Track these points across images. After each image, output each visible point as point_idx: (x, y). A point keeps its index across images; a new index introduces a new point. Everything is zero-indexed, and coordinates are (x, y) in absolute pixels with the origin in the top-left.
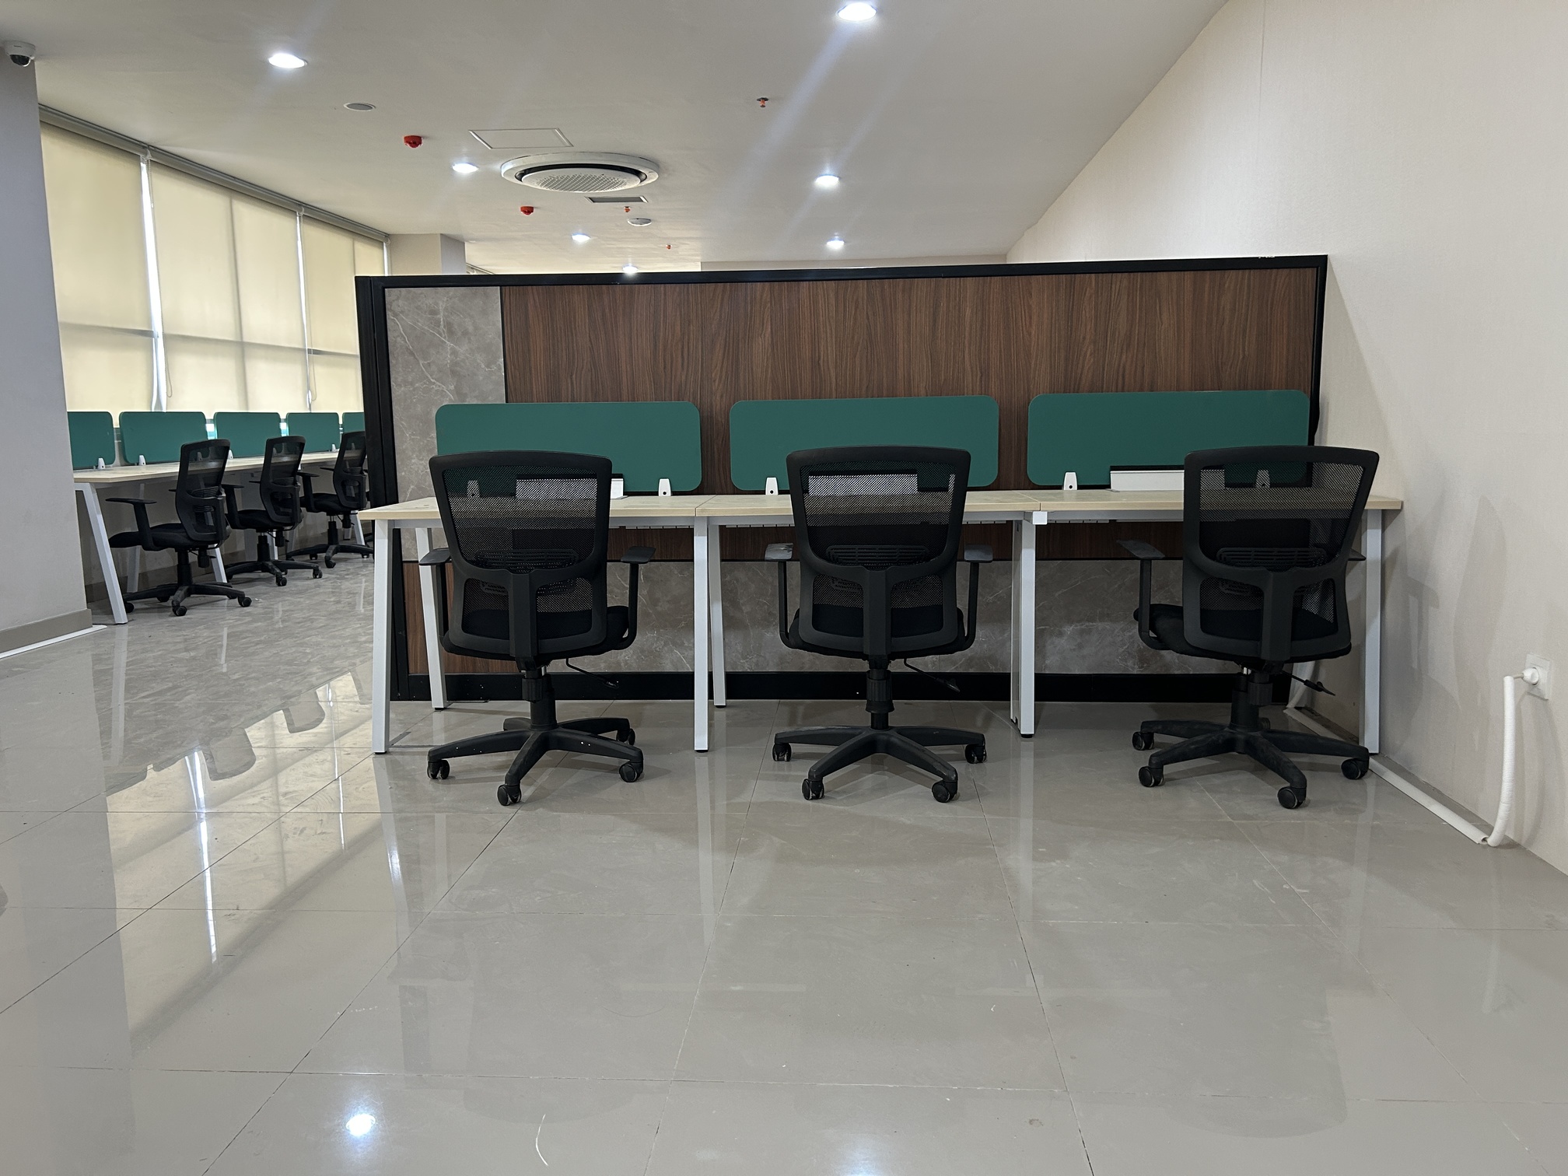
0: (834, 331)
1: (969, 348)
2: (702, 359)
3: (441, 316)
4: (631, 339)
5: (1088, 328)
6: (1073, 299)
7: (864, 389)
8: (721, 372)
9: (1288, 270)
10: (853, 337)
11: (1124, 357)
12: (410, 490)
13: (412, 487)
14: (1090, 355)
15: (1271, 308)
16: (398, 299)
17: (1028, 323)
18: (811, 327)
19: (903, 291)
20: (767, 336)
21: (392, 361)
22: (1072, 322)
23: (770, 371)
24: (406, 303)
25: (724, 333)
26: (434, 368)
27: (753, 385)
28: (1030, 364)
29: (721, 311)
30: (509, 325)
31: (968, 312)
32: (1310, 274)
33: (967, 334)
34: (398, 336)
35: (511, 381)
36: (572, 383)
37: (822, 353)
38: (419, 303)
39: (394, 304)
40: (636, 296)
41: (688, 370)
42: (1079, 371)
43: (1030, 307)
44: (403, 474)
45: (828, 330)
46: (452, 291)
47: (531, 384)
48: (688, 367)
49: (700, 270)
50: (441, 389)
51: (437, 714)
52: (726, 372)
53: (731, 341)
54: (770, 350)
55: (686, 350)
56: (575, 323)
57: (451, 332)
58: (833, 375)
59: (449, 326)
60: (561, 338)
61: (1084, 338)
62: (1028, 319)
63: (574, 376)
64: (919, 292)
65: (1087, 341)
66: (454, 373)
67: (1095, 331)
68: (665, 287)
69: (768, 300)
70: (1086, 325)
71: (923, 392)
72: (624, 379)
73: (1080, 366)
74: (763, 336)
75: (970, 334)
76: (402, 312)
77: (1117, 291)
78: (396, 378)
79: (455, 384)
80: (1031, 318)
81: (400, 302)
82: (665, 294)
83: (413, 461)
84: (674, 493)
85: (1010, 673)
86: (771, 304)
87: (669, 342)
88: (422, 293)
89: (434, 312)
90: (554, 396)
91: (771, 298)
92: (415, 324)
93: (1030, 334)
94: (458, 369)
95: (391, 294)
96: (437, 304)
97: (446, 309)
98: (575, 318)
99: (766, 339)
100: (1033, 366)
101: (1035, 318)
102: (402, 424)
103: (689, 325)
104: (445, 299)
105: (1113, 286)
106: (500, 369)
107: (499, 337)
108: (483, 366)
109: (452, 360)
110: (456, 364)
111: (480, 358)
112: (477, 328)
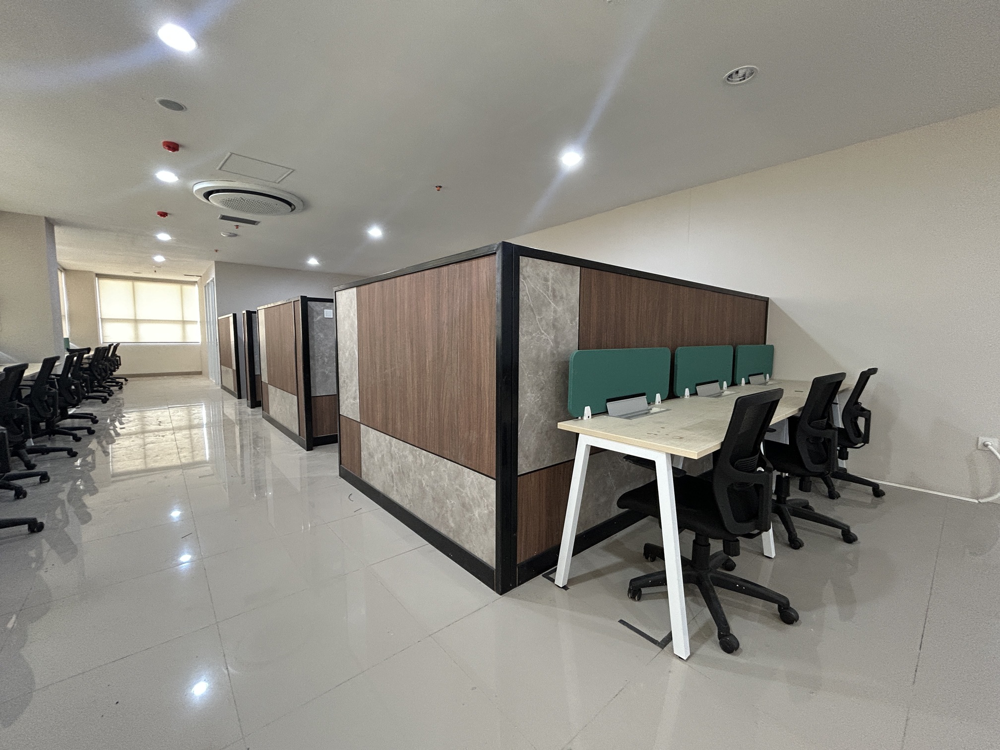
3: (550, 284)
16: (527, 265)
21: (521, 315)
24: (531, 270)
26: (544, 322)
30: (582, 297)
32: (767, 305)
34: (525, 296)
35: (581, 333)
38: (539, 272)
39: (524, 270)
44: (522, 405)
46: (557, 266)
50: (547, 338)
57: (555, 296)
59: (554, 290)
66: (554, 326)
76: (529, 277)
78: (522, 329)
79: (554, 334)
81: (528, 269)
83: (528, 394)
88: (540, 264)
89: (546, 280)
92: (535, 287)
94: (556, 323)
95: (524, 261)
96: (548, 274)
97: (553, 278)
104: (553, 271)
106: (577, 324)
107: (578, 304)
108: (569, 322)
109: (554, 317)
110: (555, 320)
111: (568, 316)
112: (567, 295)
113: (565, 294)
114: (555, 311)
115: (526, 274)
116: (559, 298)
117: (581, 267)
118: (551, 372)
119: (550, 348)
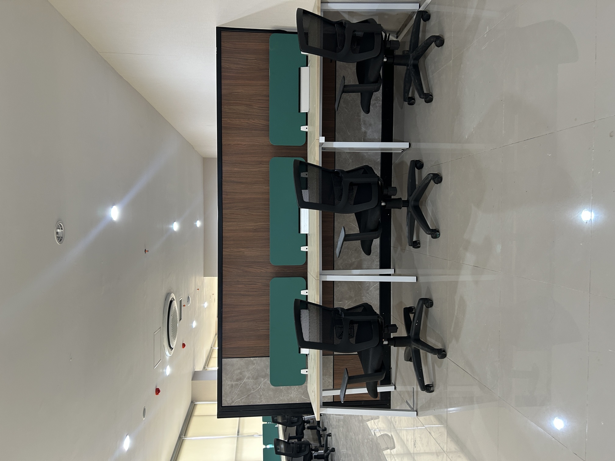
0: (242, 223)
1: (250, 169)
2: (252, 276)
3: (234, 383)
4: (244, 305)
5: (243, 121)
6: (232, 127)
7: (266, 211)
8: (258, 269)
9: (222, 42)
10: (246, 215)
11: (255, 107)
12: (304, 398)
13: (303, 397)
14: (254, 120)
15: (237, 49)
16: (226, 401)
17: (241, 146)
18: (240, 232)
19: (227, 195)
20: (244, 250)
22: (241, 128)
23: (258, 249)
24: (228, 397)
25: (242, 267)
26: (254, 387)
27: (263, 256)
28: (257, 144)
29: (234, 268)
30: (237, 355)
31: (236, 169)
32: (223, 34)
33: (244, 170)
34: (241, 401)
35: (260, 355)
36: (262, 330)
37: (251, 228)
38: (228, 392)
39: (228, 402)
40: (226, 303)
41: (257, 282)
42: (260, 125)
43: (234, 145)
44: (297, 400)
45: (242, 225)
46: (224, 378)
47: (261, 346)
48: (255, 282)
49: (217, 278)
50: (263, 384)
51: (397, 389)
52: (258, 266)
53: (245, 264)
54: (250, 249)
55: (249, 283)
56: (237, 328)
57: (240, 379)
58: (259, 223)
59: (238, 380)
60: (243, 334)
61: (247, 123)
62: (239, 146)
63: (259, 329)
64: (228, 189)
65: (248, 122)
66: (257, 378)
67: (244, 118)
68: (224, 291)
69: (229, 249)
70: (242, 122)
71: (267, 187)
72: (260, 308)
73: (258, 125)
74: (244, 252)
75: (244, 168)
76: (232, 399)
77: (229, 110)
78: (258, 402)
79: (261, 378)
80: (239, 144)
81: (228, 400)
82: (227, 291)
83: (292, 396)
84: (307, 289)
85: (381, 152)
86: (231, 248)
87: (245, 289)
88: (224, 391)
89: (232, 386)
90: (267, 337)
91: (229, 248)
92: (236, 394)
93: (245, 145)
94: (255, 377)
95: (224, 404)
96: (229, 385)
97: (231, 381)
98: (235, 328)
99: (245, 250)
100: (258, 144)
101: (239, 143)
102: (277, 400)
103: (239, 281)
104: (227, 381)
105: (228, 111)
106: (255, 359)
107: (243, 359)
108: (254, 366)
109: (252, 379)
111: (251, 367)
112: (239, 369)
113: (239, 371)
114: (248, 378)
115: (231, 401)
116: (241, 376)
117: (222, 358)
119: (268, 381)
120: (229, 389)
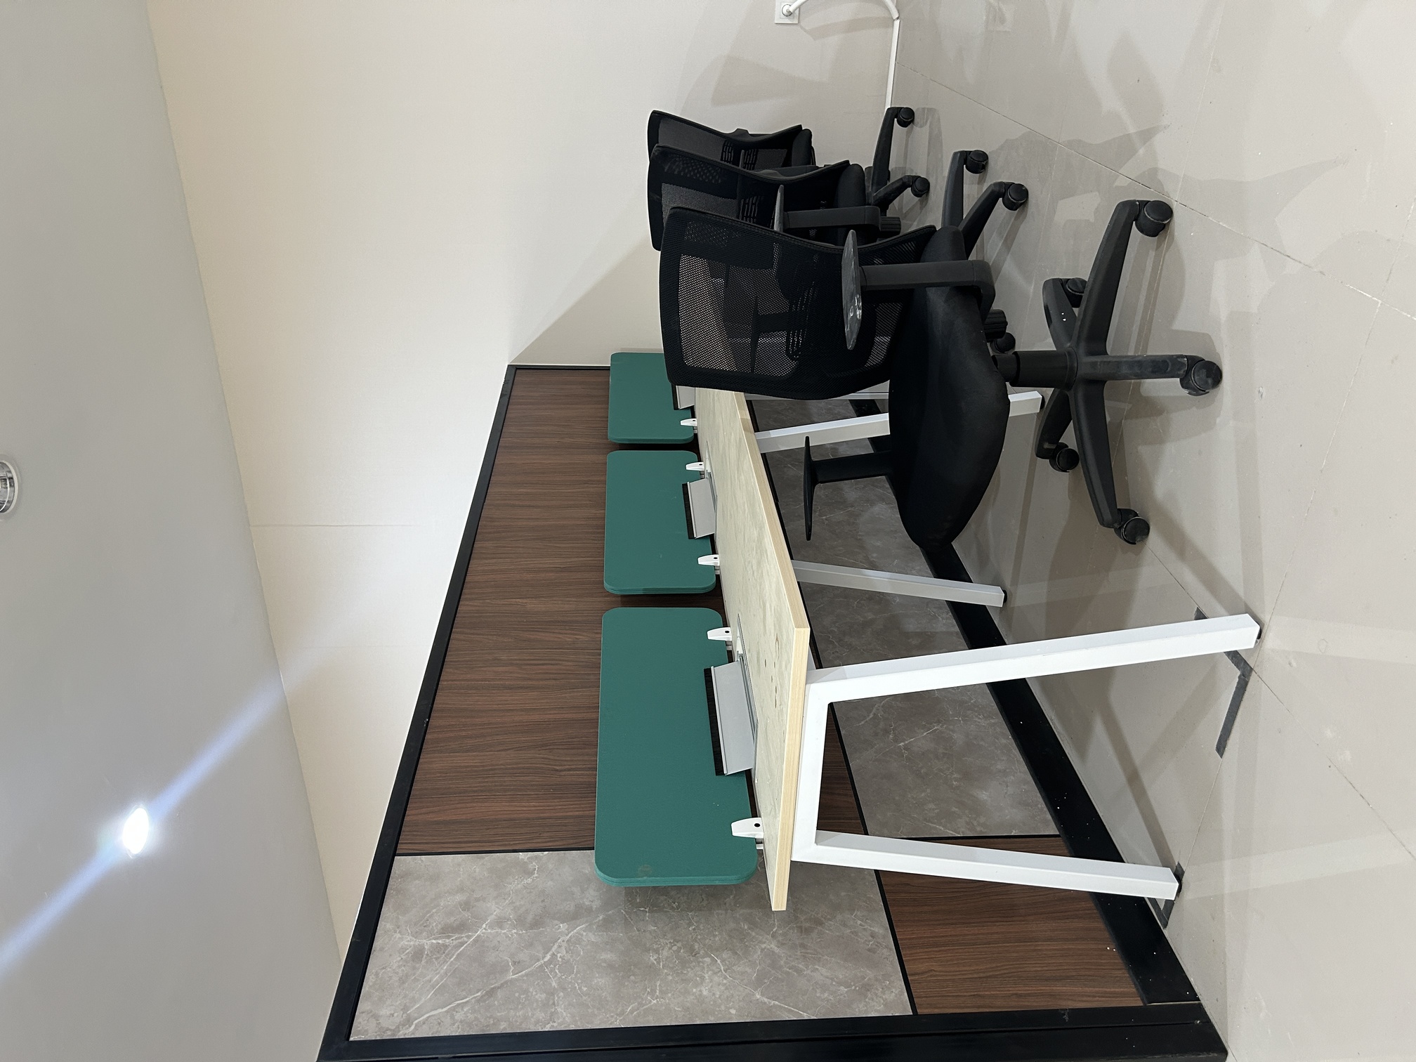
3: (429, 943)
4: (509, 710)
10: (539, 549)
16: (376, 1017)
18: (520, 573)
21: (503, 1028)
24: (389, 1002)
26: (522, 956)
30: (463, 845)
34: (452, 1017)
35: (558, 844)
37: (551, 566)
38: (395, 978)
39: (385, 1023)
40: (448, 706)
45: (526, 563)
46: (384, 925)
50: (565, 944)
54: (543, 598)
57: (461, 927)
59: (447, 930)
63: (557, 768)
66: (537, 924)
68: (444, 681)
76: (405, 1009)
78: (537, 1022)
79: (556, 922)
81: (385, 1011)
82: (454, 680)
86: (486, 599)
88: (377, 974)
89: (418, 954)
91: (479, 600)
92: (433, 987)
94: (530, 917)
95: (365, 1028)
96: (403, 949)
97: (416, 935)
99: (529, 602)
102: (632, 1012)
104: (398, 935)
106: (536, 857)
107: (482, 858)
108: (530, 880)
109: (514, 927)
110: (520, 921)
111: (515, 884)
112: (461, 890)
113: (459, 898)
114: (500, 923)
115: (399, 1017)
116: (466, 914)
117: (395, 854)
118: (650, 926)
119: (590, 934)
120: (399, 967)
